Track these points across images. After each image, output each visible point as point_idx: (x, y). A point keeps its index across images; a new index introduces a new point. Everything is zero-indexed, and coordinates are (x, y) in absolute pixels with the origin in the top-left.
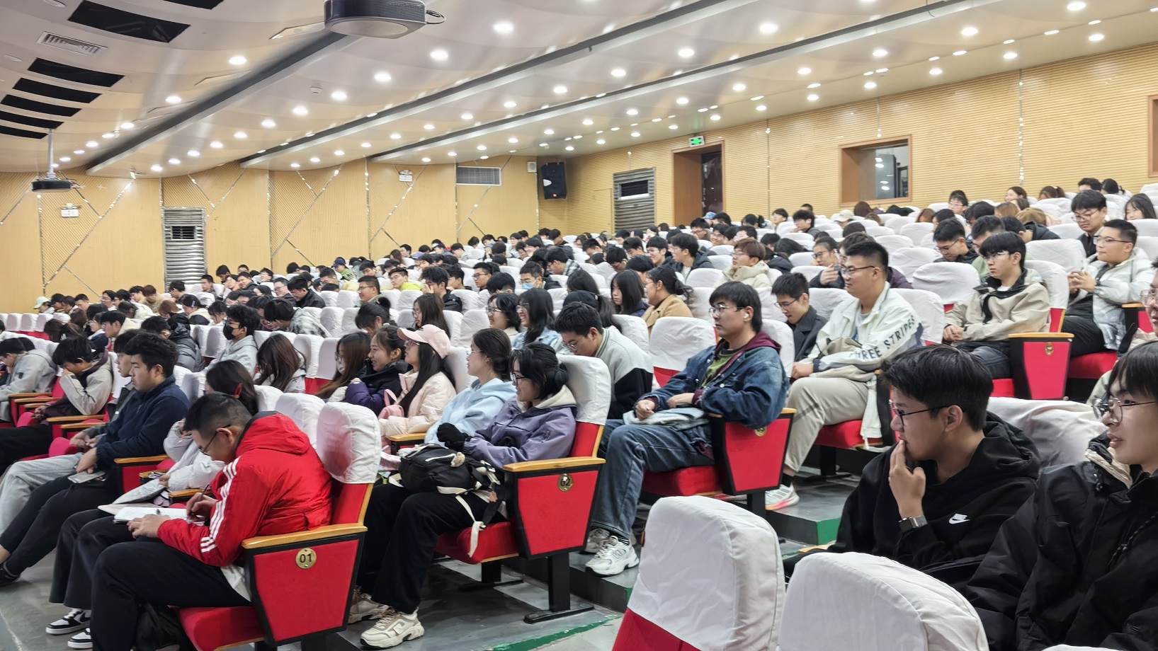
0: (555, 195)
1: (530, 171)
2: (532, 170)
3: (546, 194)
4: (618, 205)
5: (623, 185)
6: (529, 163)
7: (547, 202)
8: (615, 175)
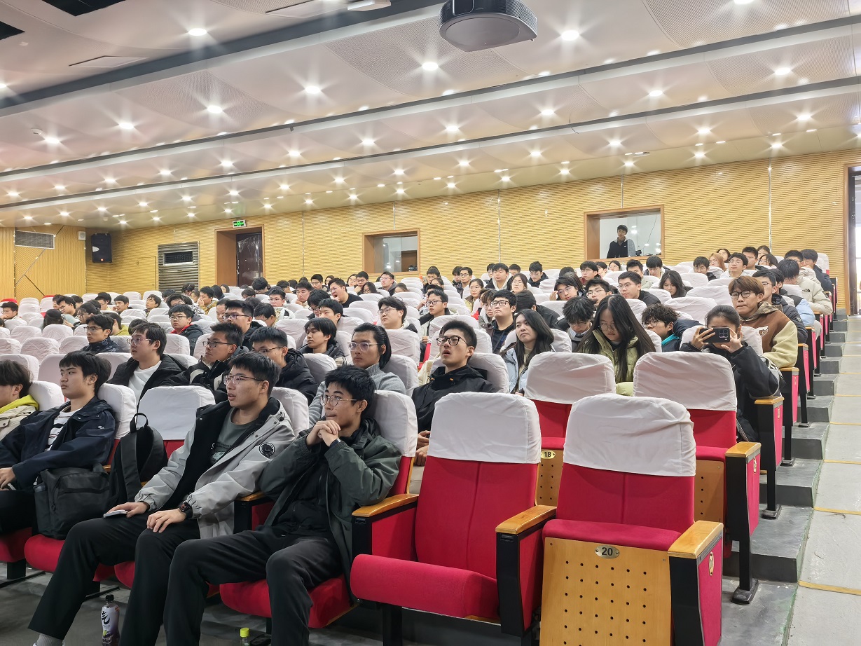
0: (102, 260)
1: (80, 238)
2: (82, 237)
3: (93, 259)
4: (162, 270)
5: (166, 255)
6: (80, 232)
7: (95, 267)
8: (159, 246)
